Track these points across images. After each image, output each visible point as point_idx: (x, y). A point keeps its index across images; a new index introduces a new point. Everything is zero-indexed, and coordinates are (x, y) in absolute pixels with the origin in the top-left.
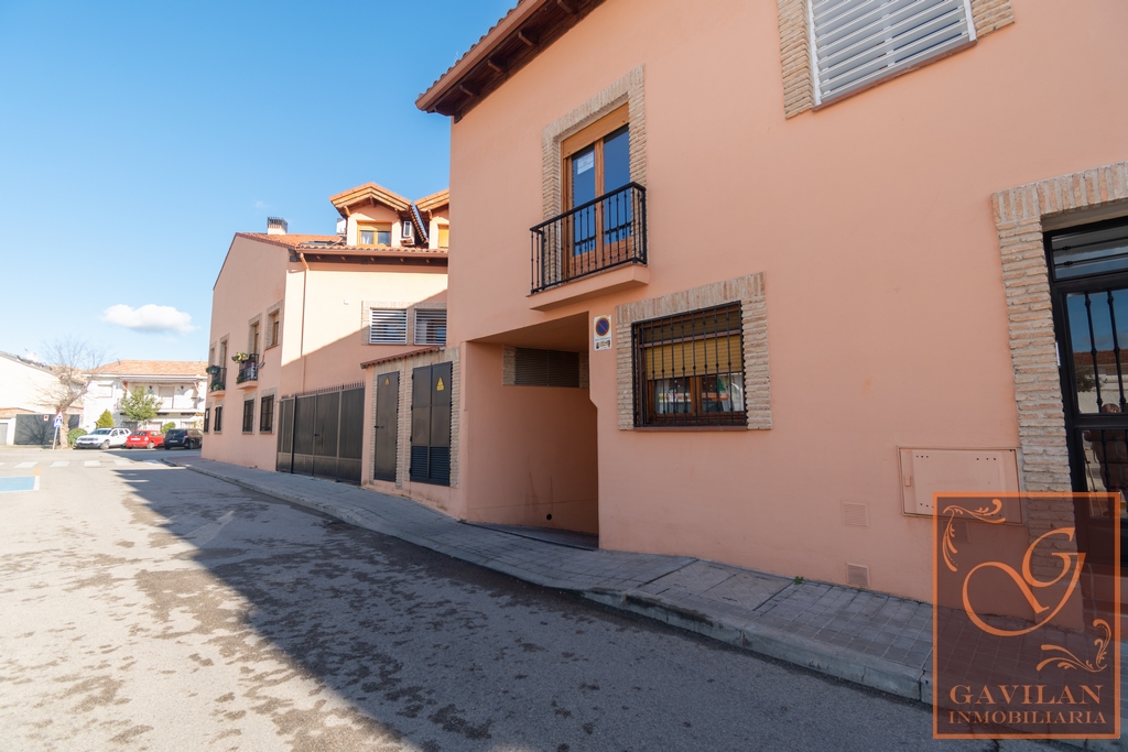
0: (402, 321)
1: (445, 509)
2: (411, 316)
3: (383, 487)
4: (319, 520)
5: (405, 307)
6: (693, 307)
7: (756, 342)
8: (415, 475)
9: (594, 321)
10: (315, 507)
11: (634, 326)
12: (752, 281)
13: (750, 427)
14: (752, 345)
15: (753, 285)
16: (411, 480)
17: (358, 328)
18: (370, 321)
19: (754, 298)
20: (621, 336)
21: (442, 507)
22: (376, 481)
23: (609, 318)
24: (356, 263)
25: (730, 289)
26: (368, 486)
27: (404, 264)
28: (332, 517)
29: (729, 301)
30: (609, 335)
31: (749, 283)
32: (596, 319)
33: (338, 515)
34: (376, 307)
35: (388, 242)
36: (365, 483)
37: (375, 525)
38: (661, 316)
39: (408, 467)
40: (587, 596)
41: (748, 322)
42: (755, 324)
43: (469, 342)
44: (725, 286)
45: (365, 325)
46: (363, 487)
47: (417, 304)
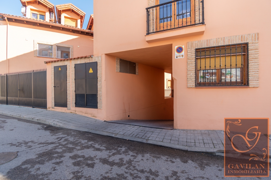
0: (51, 49)
1: (96, 117)
2: (55, 48)
3: (60, 109)
4: (39, 126)
5: (52, 44)
6: (227, 43)
7: (254, 57)
8: (78, 104)
9: (175, 47)
10: (32, 120)
11: (196, 49)
12: (254, 36)
13: (250, 86)
14: (253, 58)
15: (254, 37)
16: (76, 107)
17: (32, 50)
18: (37, 48)
19: (254, 42)
20: (190, 53)
21: (94, 116)
22: (55, 107)
23: (183, 47)
24: (30, 25)
25: (244, 38)
26: (51, 109)
27: (51, 28)
28: (45, 125)
29: (243, 42)
30: (183, 53)
31: (252, 36)
32: (176, 47)
33: (47, 123)
34: (40, 43)
35: (44, 19)
36: (49, 108)
37: (71, 126)
38: (211, 46)
39: (74, 102)
40: (217, 154)
41: (251, 50)
42: (255, 51)
43: (106, 54)
44: (242, 37)
45: (35, 49)
46: (49, 110)
47: (57, 44)
